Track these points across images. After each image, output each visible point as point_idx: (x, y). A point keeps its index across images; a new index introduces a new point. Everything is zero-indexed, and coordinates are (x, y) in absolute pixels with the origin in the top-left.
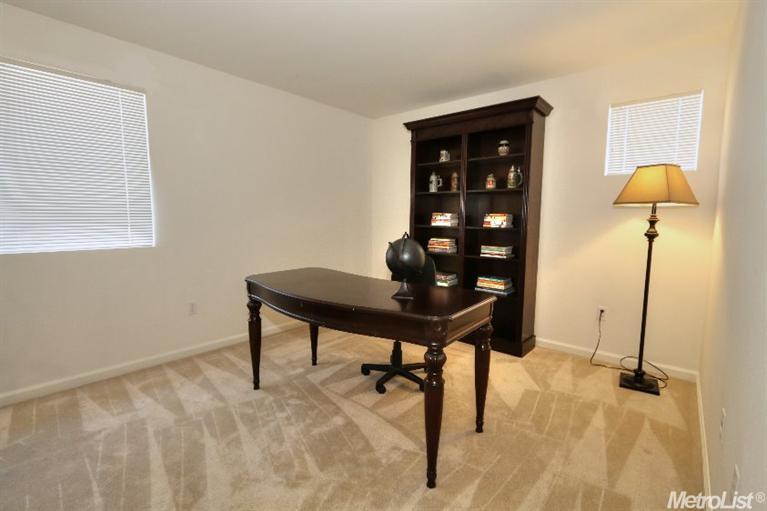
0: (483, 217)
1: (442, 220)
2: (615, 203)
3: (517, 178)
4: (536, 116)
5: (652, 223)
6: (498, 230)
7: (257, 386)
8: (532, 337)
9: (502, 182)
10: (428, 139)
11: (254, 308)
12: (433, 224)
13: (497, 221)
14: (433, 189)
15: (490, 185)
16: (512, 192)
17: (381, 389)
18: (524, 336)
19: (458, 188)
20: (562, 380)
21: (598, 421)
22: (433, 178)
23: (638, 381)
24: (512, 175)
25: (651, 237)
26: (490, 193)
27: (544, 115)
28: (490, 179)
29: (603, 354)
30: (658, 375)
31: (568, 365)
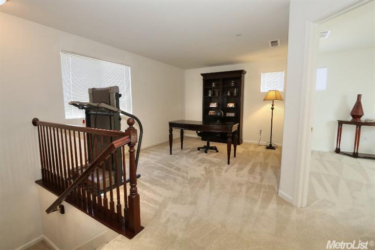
0: (227, 104)
1: (213, 105)
2: (264, 100)
3: (237, 92)
4: (242, 75)
5: (273, 105)
6: (232, 108)
7: (171, 154)
8: (242, 140)
9: (232, 93)
10: (208, 79)
11: (171, 131)
12: (210, 106)
13: (231, 105)
14: (210, 95)
15: (229, 94)
16: (235, 97)
17: (206, 152)
18: (240, 139)
19: (218, 95)
20: (252, 148)
21: (261, 154)
22: (210, 91)
23: (270, 147)
24: (235, 91)
25: (272, 109)
26: (228, 97)
27: (244, 74)
28: (229, 93)
29: (261, 143)
30: (275, 146)
31: (253, 146)
